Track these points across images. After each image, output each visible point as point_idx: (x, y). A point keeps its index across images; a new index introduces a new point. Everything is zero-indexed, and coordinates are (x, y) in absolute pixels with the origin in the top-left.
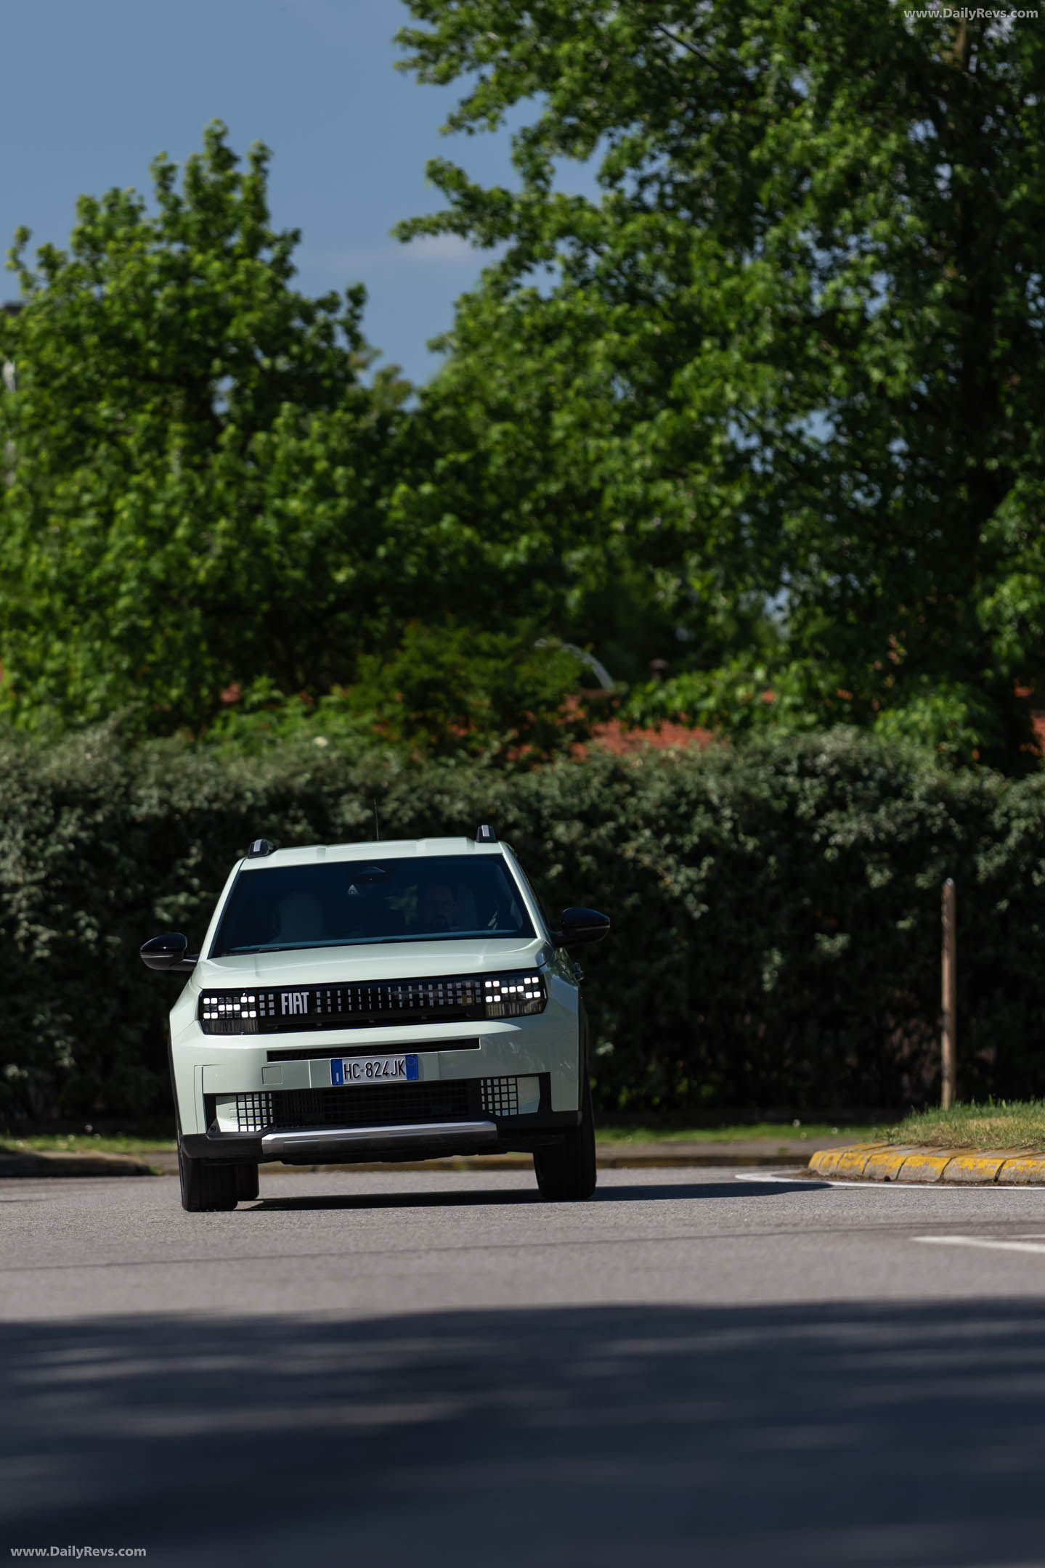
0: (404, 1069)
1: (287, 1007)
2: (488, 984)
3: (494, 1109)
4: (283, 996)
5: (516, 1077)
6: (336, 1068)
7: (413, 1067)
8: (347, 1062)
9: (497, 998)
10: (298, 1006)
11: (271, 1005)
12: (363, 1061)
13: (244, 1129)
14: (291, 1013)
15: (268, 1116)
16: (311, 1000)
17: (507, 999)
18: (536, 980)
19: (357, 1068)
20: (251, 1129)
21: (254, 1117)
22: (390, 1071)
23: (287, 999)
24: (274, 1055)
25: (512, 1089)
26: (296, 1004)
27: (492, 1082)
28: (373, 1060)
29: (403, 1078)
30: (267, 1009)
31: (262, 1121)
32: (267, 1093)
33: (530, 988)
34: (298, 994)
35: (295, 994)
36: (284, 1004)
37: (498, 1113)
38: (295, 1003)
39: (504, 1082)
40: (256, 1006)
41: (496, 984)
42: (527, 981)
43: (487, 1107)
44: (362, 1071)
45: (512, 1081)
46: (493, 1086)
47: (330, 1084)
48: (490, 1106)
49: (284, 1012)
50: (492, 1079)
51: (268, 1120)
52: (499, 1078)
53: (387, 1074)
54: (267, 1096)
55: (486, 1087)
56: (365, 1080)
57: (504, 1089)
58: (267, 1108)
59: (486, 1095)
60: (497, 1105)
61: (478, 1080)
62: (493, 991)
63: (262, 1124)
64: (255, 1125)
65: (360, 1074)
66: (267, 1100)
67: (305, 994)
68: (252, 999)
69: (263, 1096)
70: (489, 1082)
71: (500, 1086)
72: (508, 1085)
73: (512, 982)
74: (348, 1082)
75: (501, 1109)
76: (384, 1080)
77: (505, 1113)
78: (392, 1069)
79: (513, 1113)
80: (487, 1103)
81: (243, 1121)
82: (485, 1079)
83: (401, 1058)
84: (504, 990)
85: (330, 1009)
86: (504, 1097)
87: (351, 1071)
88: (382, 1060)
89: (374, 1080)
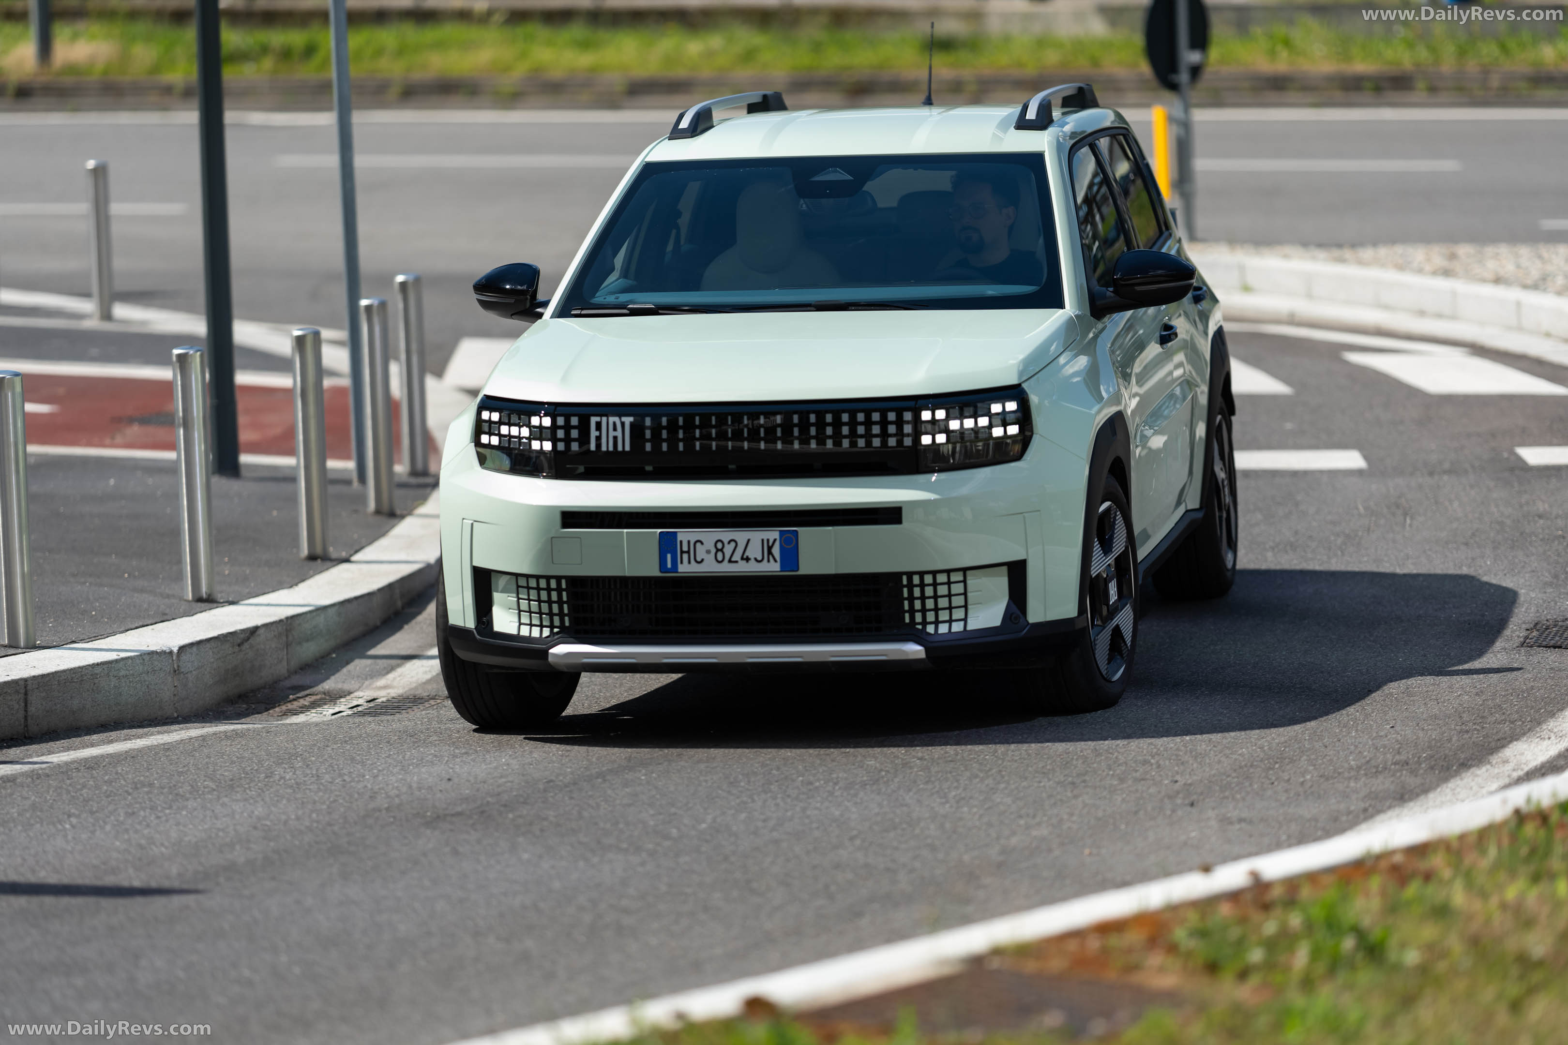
0: (776, 551)
1: (598, 438)
2: (926, 415)
3: (925, 623)
4: (594, 420)
5: (964, 570)
6: (667, 545)
7: (790, 555)
8: (685, 535)
9: (941, 438)
10: (615, 438)
11: (575, 434)
12: (709, 536)
13: (525, 631)
14: (604, 448)
15: (561, 615)
16: (637, 430)
17: (959, 438)
18: (1011, 406)
19: (698, 545)
20: (536, 633)
21: (540, 613)
22: (753, 555)
23: (599, 426)
24: (570, 520)
25: (957, 588)
26: (614, 435)
27: (922, 579)
28: (725, 534)
29: (773, 567)
30: (566, 440)
31: (552, 621)
32: (558, 579)
33: (1000, 420)
34: (616, 419)
35: (612, 419)
36: (594, 433)
37: (930, 629)
38: (612, 434)
39: (942, 578)
40: (552, 433)
41: (941, 414)
42: (996, 408)
43: (912, 618)
44: (708, 552)
45: (956, 577)
46: (922, 585)
47: (652, 570)
48: (918, 618)
49: (593, 447)
50: (922, 574)
51: (562, 621)
52: (934, 573)
53: (748, 559)
54: (559, 584)
55: (911, 586)
56: (710, 566)
57: (942, 590)
58: (560, 602)
59: (911, 599)
60: (931, 617)
61: (899, 575)
62: (935, 426)
63: (552, 627)
64: (541, 626)
65: (705, 555)
66: (559, 590)
67: (628, 420)
68: (547, 421)
69: (553, 583)
70: (916, 580)
71: (935, 584)
72: (949, 583)
73: (969, 411)
74: (686, 568)
75: (937, 623)
76: (742, 568)
77: (943, 629)
78: (755, 551)
79: (957, 627)
80: (912, 611)
81: (525, 619)
82: (910, 575)
83: (773, 534)
84: (954, 425)
85: (665, 447)
86: (943, 603)
87: (690, 552)
88: (741, 535)
89: (726, 568)
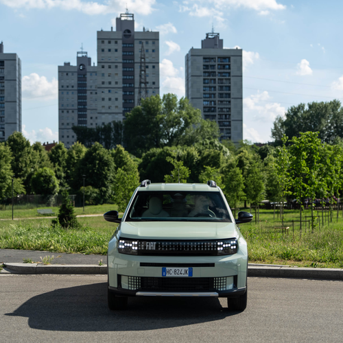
0: (188, 272)
2: (219, 244)
5: (226, 277)
6: (164, 270)
7: (191, 273)
8: (168, 268)
9: (222, 248)
11: (143, 246)
12: (173, 269)
13: (130, 288)
14: (149, 249)
15: (139, 285)
16: (157, 246)
17: (225, 248)
18: (235, 242)
19: (171, 271)
20: (133, 289)
21: (134, 285)
22: (182, 273)
23: (148, 244)
24: (142, 264)
25: (225, 281)
26: (152, 246)
28: (177, 268)
29: (187, 276)
30: (141, 247)
31: (136, 286)
32: (139, 277)
33: (233, 245)
34: (152, 242)
36: (147, 246)
39: (222, 278)
40: (137, 245)
41: (222, 243)
42: (232, 242)
43: (215, 287)
46: (218, 280)
47: (161, 276)
48: (217, 287)
49: (147, 249)
50: (218, 278)
51: (139, 287)
52: (220, 277)
55: (216, 280)
56: (173, 275)
58: (139, 282)
59: (216, 283)
61: (213, 278)
62: (221, 246)
63: (136, 288)
64: (134, 287)
65: (172, 273)
66: (139, 279)
67: (155, 243)
68: (136, 243)
69: (137, 278)
72: (223, 280)
73: (227, 243)
74: (168, 275)
75: (220, 288)
76: (180, 276)
77: (222, 289)
78: (183, 272)
79: (224, 289)
80: (216, 285)
81: (130, 286)
82: (216, 278)
83: (187, 268)
84: (224, 246)
85: (163, 249)
86: (222, 284)
87: (169, 272)
88: (180, 269)
89: (177, 276)
